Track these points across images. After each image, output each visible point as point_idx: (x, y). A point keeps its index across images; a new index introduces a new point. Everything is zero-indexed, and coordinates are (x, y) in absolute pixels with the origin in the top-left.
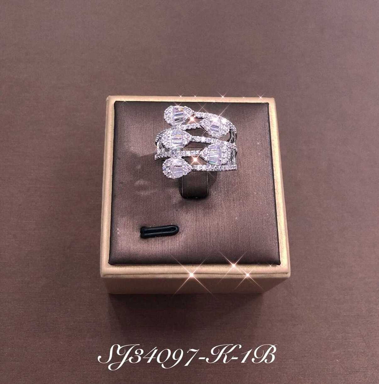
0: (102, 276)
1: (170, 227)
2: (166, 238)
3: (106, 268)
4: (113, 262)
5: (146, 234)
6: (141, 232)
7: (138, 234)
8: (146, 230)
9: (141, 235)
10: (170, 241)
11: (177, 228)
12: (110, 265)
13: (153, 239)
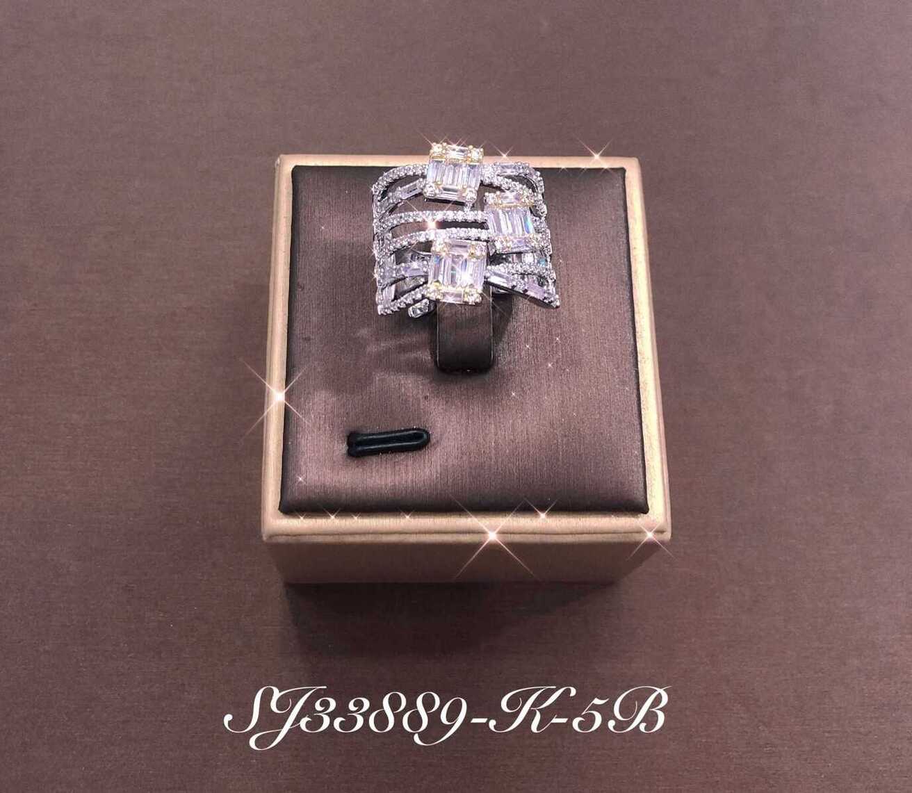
0: (265, 539)
1: (411, 432)
2: (403, 456)
3: (276, 522)
4: (288, 508)
5: (360, 448)
6: (349, 444)
7: (343, 448)
8: (359, 439)
9: (348, 450)
10: (410, 462)
11: (425, 436)
12: (282, 514)
13: (374, 459)
